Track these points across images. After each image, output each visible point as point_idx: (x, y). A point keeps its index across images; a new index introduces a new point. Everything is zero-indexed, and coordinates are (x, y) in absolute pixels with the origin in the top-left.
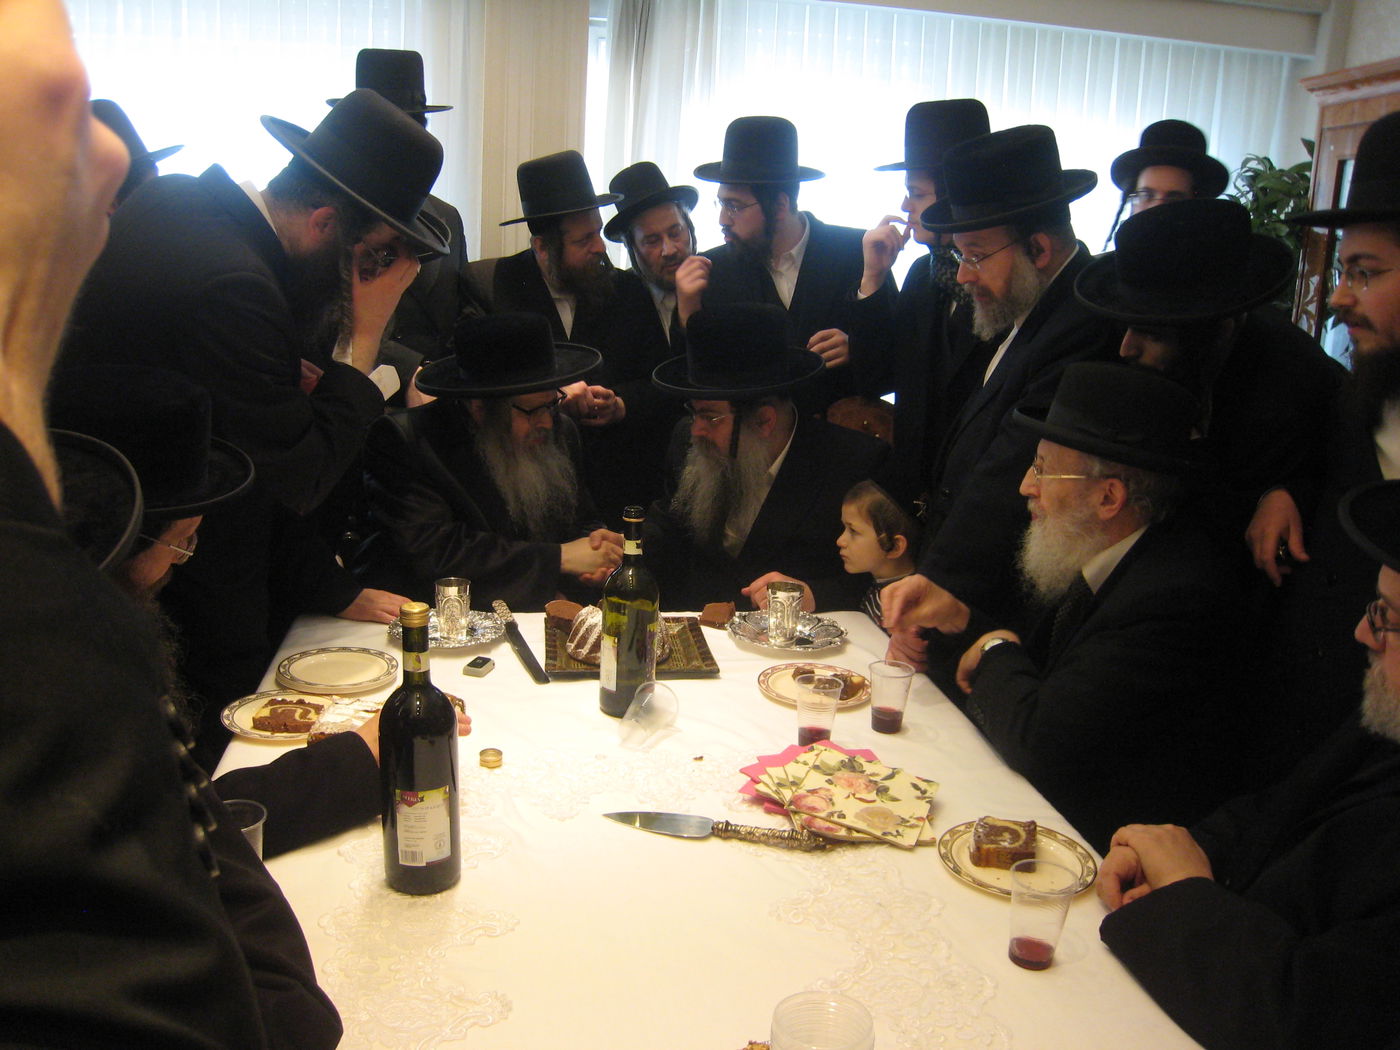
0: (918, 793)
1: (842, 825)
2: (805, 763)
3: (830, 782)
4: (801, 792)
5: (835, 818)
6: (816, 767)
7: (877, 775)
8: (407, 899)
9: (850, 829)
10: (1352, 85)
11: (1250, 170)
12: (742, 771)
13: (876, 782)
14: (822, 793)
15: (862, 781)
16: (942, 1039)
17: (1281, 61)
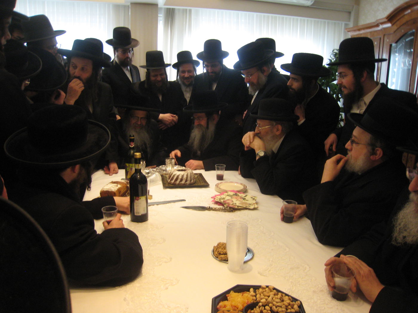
0: (252, 199)
1: (236, 206)
2: (225, 195)
3: (232, 198)
4: (225, 200)
6: (228, 195)
7: (242, 196)
9: (238, 206)
10: (359, 30)
11: (334, 52)
12: (212, 198)
13: (242, 198)
14: (230, 200)
15: (239, 198)
17: (342, 24)
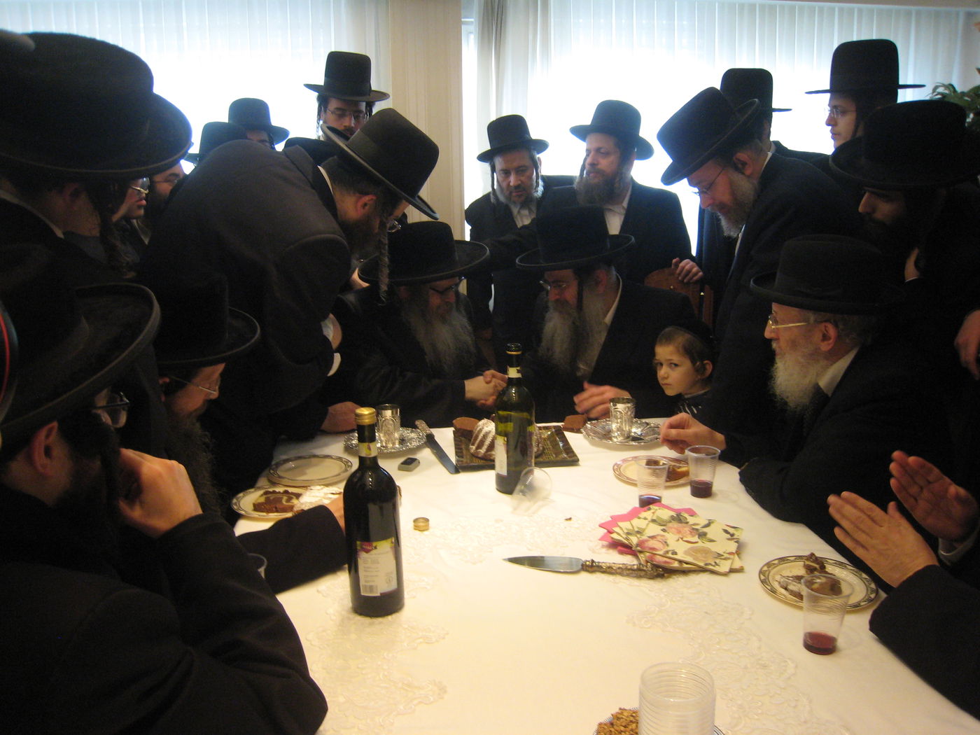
0: (728, 536)
1: (675, 560)
2: (645, 519)
3: (664, 530)
4: (644, 537)
5: (670, 555)
6: (653, 521)
7: (697, 524)
8: (367, 620)
9: (681, 562)
11: (939, 94)
12: (601, 526)
13: (697, 530)
14: (659, 538)
15: (687, 529)
16: (760, 703)
17: (957, 14)
